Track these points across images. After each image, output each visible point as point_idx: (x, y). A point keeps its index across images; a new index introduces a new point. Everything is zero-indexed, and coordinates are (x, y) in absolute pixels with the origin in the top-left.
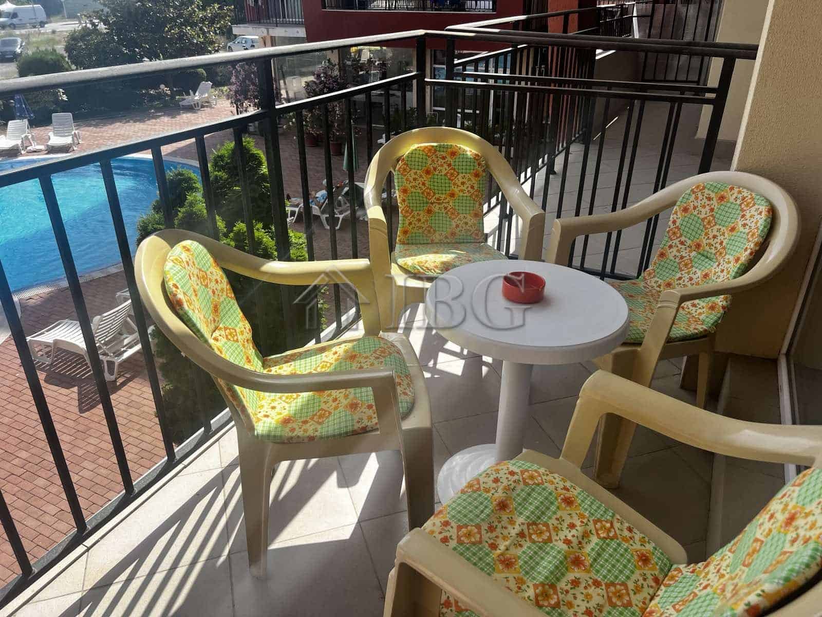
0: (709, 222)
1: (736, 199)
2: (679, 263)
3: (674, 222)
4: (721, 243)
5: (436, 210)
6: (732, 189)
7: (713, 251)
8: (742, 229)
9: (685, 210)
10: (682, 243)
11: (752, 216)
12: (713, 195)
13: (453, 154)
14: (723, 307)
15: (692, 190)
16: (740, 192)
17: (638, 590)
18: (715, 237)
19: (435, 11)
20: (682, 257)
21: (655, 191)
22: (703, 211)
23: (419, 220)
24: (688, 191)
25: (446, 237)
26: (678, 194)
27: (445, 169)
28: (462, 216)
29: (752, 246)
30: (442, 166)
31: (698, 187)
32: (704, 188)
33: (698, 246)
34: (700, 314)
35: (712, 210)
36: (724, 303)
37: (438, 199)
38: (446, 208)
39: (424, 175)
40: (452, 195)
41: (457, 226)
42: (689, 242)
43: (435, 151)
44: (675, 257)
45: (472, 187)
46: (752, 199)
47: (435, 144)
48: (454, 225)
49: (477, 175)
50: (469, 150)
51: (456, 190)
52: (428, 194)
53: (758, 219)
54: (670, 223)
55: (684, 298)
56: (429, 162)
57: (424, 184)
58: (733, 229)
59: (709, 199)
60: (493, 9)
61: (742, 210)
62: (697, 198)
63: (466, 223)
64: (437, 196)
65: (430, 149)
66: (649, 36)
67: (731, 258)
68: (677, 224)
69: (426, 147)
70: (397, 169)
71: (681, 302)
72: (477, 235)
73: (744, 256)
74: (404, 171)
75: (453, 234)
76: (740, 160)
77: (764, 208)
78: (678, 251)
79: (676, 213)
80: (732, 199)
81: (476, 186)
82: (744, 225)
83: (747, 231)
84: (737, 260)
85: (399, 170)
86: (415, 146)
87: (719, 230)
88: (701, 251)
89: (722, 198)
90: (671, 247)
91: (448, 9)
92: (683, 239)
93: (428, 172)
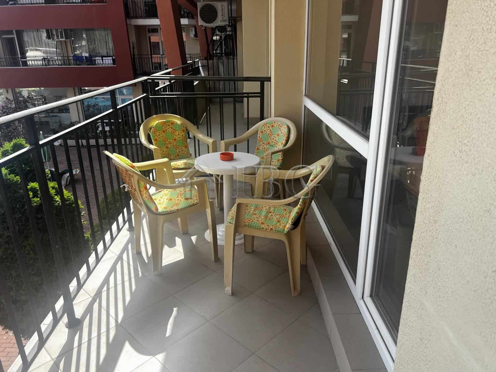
0: (270, 134)
1: (277, 125)
2: (264, 150)
3: (259, 137)
4: (276, 140)
5: (169, 146)
6: (275, 123)
7: (274, 144)
8: (281, 134)
9: (262, 132)
10: (263, 143)
11: (283, 130)
12: (269, 126)
13: (172, 123)
14: (282, 160)
15: (263, 126)
16: (277, 123)
17: (286, 215)
18: (273, 139)
19: (77, 65)
20: (265, 148)
21: (248, 130)
22: (268, 131)
23: (164, 151)
24: (261, 126)
25: (176, 157)
26: (258, 128)
27: (170, 130)
28: (180, 148)
29: (285, 138)
30: (169, 128)
31: (264, 124)
32: (266, 124)
33: (269, 143)
34: (275, 163)
35: (270, 130)
36: (282, 158)
37: (169, 142)
38: (173, 145)
39: (162, 133)
40: (175, 140)
41: (179, 152)
42: (266, 143)
43: (165, 123)
44: (262, 148)
45: (183, 136)
46: (282, 124)
47: (164, 120)
48: (178, 152)
49: (183, 131)
50: (179, 122)
51: (176, 138)
52: (165, 140)
53: (285, 130)
54: (258, 138)
55: (273, 153)
56: (164, 127)
57: (163, 137)
58: (278, 135)
59: (269, 127)
60: (113, 64)
61: (280, 128)
62: (265, 128)
63: (183, 150)
64: (169, 141)
65: (163, 122)
66: (209, 75)
67: (280, 144)
68: (261, 137)
69: (162, 122)
70: (151, 131)
71: (272, 155)
72: (188, 154)
73: (284, 142)
74: (155, 132)
75: (178, 155)
76: (275, 113)
77: (286, 126)
78: (263, 146)
79: (259, 134)
80: (276, 126)
81: (184, 135)
82: (281, 133)
83: (283, 134)
84: (282, 144)
85: (152, 132)
86: (157, 122)
87: (274, 136)
88: (270, 144)
89: (273, 126)
90: (260, 145)
91: (85, 64)
92: (263, 142)
93: (164, 132)
